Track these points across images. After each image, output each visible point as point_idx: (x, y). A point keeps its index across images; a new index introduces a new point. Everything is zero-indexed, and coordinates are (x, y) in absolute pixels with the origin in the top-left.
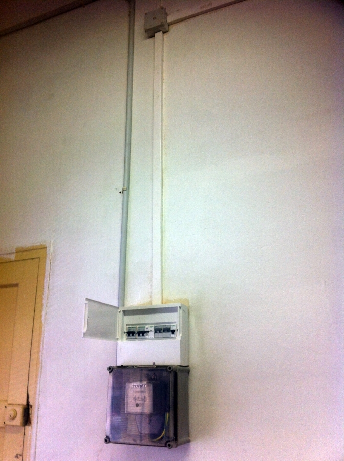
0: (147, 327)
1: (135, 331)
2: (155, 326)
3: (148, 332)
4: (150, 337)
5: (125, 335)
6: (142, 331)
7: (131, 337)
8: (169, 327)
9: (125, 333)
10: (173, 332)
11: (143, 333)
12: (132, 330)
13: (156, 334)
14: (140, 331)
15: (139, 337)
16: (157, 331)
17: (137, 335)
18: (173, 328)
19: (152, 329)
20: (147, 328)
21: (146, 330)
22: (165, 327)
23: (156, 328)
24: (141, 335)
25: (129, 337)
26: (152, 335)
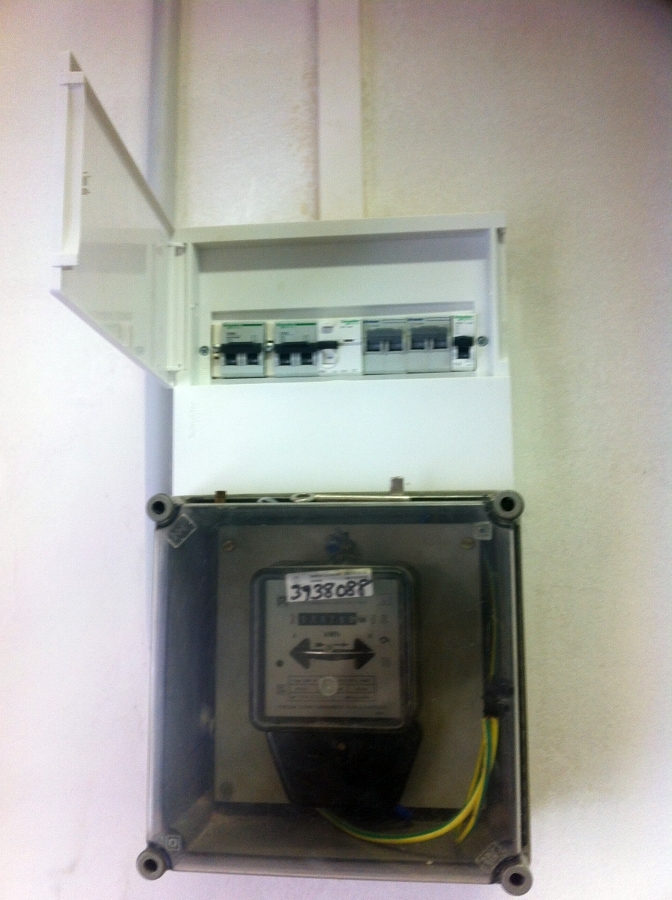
0: (323, 322)
1: (260, 340)
2: (365, 322)
3: (334, 345)
4: (339, 368)
5: (206, 359)
6: (299, 339)
7: (242, 367)
8: (440, 324)
9: (204, 350)
10: (464, 346)
11: (301, 352)
12: (245, 337)
13: (373, 356)
14: (289, 339)
15: (285, 370)
16: (378, 341)
17: (274, 360)
18: (461, 330)
19: (356, 333)
20: (328, 329)
21: (322, 337)
22: (417, 325)
23: (372, 327)
24: (296, 358)
25: (232, 370)
26: (351, 357)
